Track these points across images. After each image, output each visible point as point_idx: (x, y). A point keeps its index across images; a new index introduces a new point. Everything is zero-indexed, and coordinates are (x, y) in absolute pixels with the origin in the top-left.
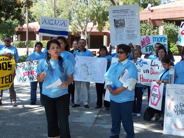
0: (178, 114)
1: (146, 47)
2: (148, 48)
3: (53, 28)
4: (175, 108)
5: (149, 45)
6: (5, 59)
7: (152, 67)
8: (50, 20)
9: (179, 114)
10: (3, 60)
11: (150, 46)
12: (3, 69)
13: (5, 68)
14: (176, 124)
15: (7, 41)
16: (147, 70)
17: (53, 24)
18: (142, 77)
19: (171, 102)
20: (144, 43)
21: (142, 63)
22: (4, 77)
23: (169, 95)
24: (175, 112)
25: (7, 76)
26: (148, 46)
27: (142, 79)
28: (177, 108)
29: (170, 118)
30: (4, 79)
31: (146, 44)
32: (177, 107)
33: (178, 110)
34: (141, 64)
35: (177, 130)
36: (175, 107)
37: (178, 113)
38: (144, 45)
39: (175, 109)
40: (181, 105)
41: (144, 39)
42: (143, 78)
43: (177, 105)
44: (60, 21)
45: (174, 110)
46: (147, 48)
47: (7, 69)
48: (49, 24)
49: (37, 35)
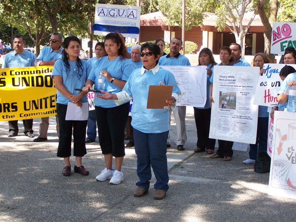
0: (292, 163)
1: (282, 44)
2: (286, 44)
3: (115, 22)
4: (289, 152)
5: (288, 40)
6: (50, 70)
8: (110, 10)
9: (294, 162)
10: (47, 71)
11: (290, 42)
12: (47, 86)
13: (49, 84)
14: (289, 180)
16: (277, 82)
17: (115, 16)
18: (267, 94)
19: (282, 141)
20: (278, 35)
21: (271, 72)
22: (48, 98)
23: (279, 130)
24: (289, 159)
25: (54, 96)
26: (286, 42)
27: (267, 98)
28: (292, 152)
29: (280, 168)
30: (48, 100)
31: (283, 37)
32: (292, 150)
33: (294, 155)
34: (269, 74)
35: (291, 189)
36: (289, 150)
37: (293, 160)
38: (277, 40)
39: (289, 154)
41: (278, 28)
42: (269, 95)
43: (292, 147)
44: (125, 11)
45: (287, 155)
46: (284, 45)
47: (53, 86)
48: (109, 16)
49: (165, 31)
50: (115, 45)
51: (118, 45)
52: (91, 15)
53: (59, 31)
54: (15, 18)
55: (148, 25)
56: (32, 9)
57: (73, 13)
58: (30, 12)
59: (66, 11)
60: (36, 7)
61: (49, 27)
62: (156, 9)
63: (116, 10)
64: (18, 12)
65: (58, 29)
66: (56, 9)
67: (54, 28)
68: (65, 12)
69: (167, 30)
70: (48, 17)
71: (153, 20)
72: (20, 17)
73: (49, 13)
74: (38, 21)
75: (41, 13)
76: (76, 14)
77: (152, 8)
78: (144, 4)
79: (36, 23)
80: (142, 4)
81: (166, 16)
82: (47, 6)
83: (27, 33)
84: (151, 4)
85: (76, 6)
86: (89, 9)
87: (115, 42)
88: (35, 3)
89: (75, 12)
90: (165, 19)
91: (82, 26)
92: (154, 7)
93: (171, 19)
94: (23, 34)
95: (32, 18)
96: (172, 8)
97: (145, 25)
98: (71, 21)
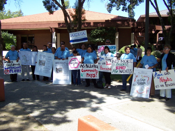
0: (139, 85)
7: (107, 61)
14: (137, 90)
16: (104, 63)
19: (136, 78)
23: (135, 74)
24: (138, 83)
29: (135, 86)
33: (139, 82)
34: (101, 60)
38: (100, 51)
40: (141, 80)
41: (100, 48)
46: (102, 53)
48: (75, 36)
63: (77, 33)
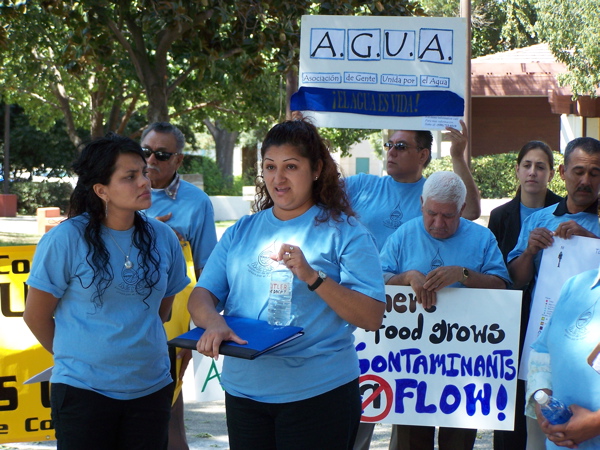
3: (374, 79)
8: (353, 35)
15: (157, 157)
17: (373, 55)
44: (410, 36)
48: (353, 56)
49: (564, 117)
50: (304, 165)
51: (313, 168)
52: (290, 60)
53: (174, 116)
54: (16, 70)
55: (500, 92)
56: (77, 39)
57: (227, 50)
58: (69, 49)
59: (202, 45)
60: (93, 30)
61: (139, 104)
62: (528, 35)
63: (375, 34)
64: (28, 50)
65: (172, 110)
66: (165, 38)
67: (158, 106)
68: (196, 47)
69: (572, 111)
70: (137, 66)
71: (518, 76)
72: (34, 66)
73: (139, 50)
74: (99, 81)
75: (109, 52)
76: (238, 55)
77: (513, 31)
78: (487, 18)
79: (91, 86)
80: (478, 17)
81: (565, 58)
82: (132, 26)
83: (60, 124)
84: (510, 15)
85: (237, 26)
86: (283, 36)
87: (304, 155)
88: (90, 16)
89: (235, 47)
90: (561, 70)
91: (258, 100)
92: (521, 28)
93: (584, 71)
94: (44, 126)
95: (76, 69)
96: (587, 31)
97: (487, 93)
98: (215, 79)
